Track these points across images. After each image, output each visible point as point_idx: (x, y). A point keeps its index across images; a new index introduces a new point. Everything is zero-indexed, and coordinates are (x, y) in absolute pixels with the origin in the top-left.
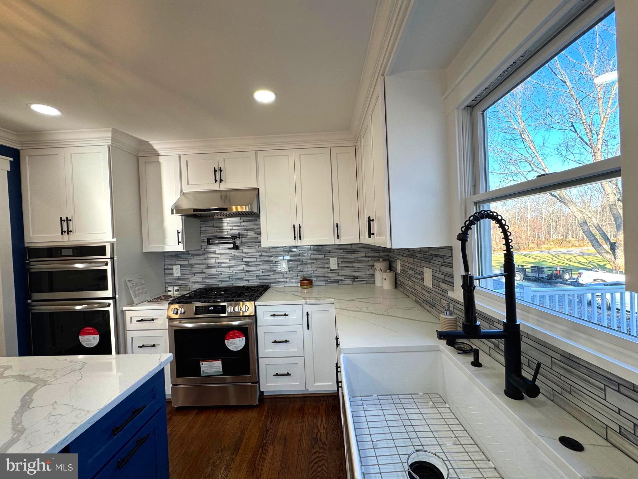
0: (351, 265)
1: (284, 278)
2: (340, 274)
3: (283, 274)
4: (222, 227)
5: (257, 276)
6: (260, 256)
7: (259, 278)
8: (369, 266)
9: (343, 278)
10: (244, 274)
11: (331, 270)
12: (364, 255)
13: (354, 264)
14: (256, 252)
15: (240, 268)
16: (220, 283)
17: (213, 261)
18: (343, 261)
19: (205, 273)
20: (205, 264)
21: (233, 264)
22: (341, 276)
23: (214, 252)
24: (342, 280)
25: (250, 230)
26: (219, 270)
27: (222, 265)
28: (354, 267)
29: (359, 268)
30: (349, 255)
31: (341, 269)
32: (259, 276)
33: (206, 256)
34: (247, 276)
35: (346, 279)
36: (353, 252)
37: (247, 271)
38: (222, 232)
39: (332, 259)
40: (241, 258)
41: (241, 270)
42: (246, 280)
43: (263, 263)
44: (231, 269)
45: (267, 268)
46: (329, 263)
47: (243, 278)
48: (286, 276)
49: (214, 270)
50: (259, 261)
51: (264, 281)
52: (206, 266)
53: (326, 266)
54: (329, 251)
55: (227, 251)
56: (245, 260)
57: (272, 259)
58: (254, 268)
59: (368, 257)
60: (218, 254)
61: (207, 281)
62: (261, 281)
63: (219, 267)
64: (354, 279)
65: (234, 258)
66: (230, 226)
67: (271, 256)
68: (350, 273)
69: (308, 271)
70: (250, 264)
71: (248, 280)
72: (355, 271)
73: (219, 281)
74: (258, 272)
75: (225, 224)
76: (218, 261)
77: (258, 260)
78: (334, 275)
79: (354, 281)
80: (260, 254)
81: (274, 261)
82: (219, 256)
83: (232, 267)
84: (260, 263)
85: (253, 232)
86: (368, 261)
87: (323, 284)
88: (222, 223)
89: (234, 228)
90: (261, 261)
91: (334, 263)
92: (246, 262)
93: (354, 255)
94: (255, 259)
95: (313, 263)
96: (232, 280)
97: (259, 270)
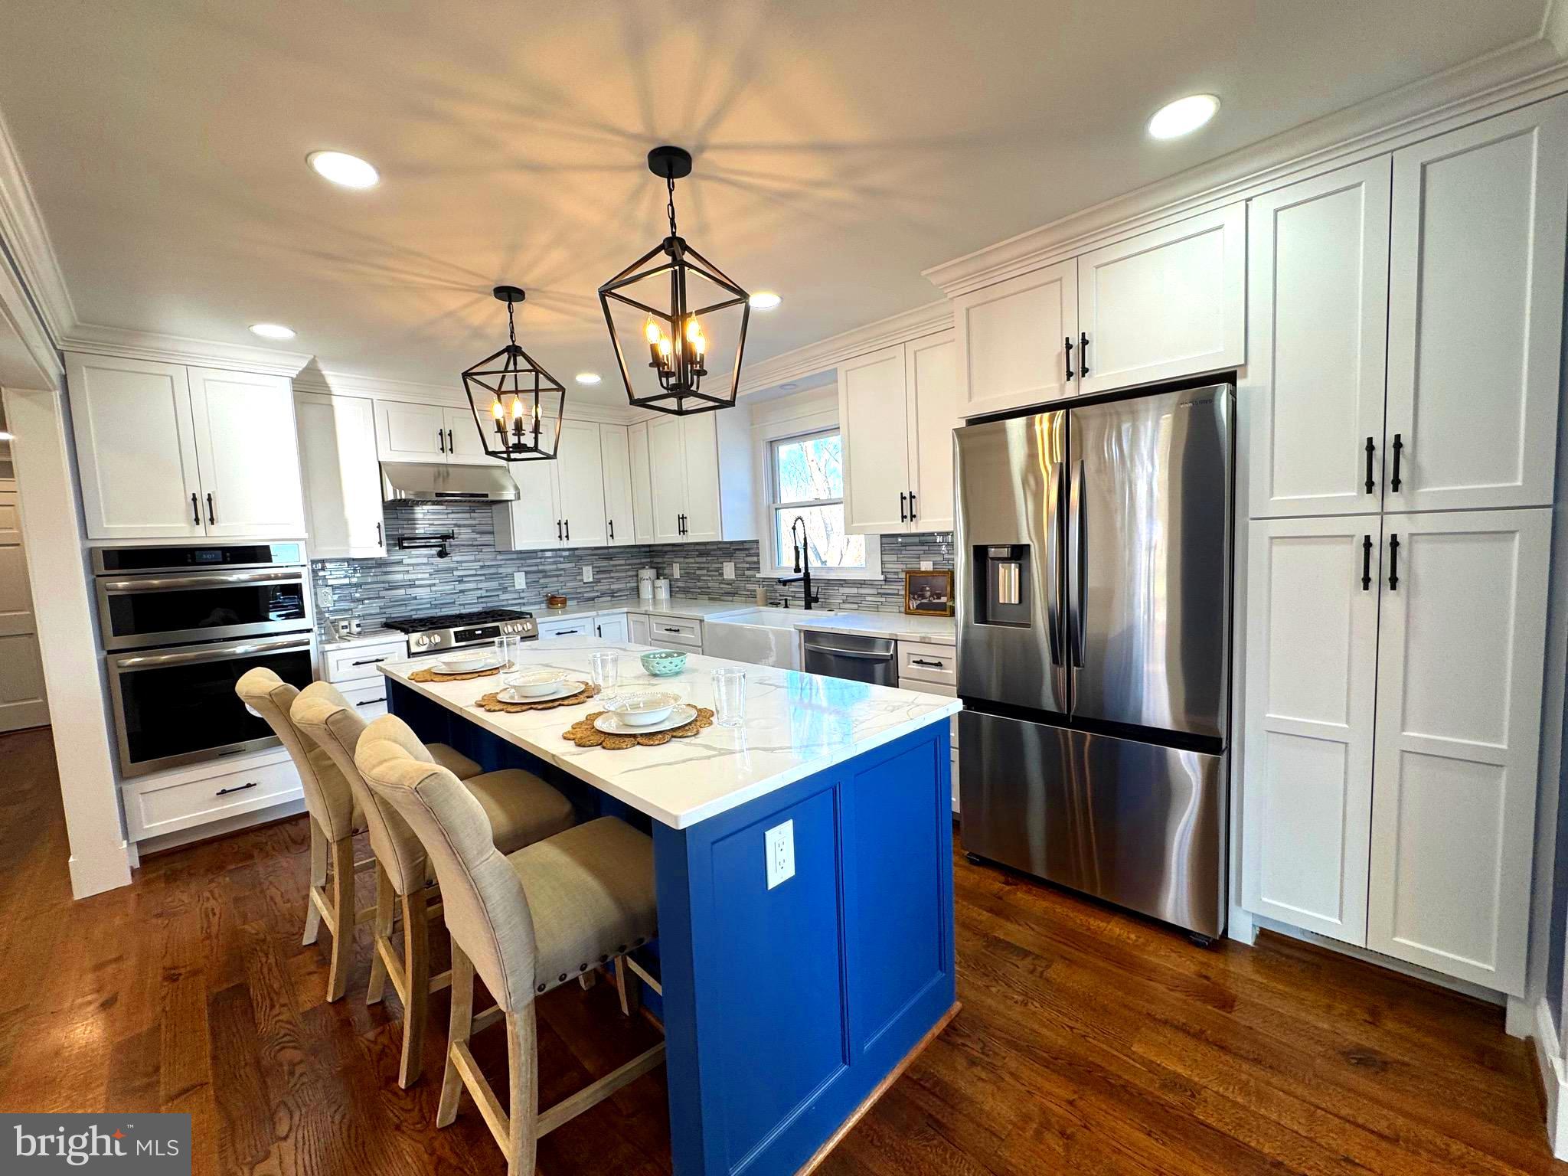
0: (608, 576)
1: (520, 598)
2: (596, 588)
3: (517, 592)
4: (414, 520)
5: (478, 598)
6: (482, 567)
7: (480, 600)
8: (630, 576)
9: (599, 594)
10: (456, 596)
11: (584, 583)
12: (623, 562)
13: (612, 575)
14: (475, 561)
15: (448, 588)
16: (414, 613)
17: (399, 577)
18: (598, 571)
19: (384, 597)
20: (383, 582)
21: (438, 581)
22: (597, 591)
23: (400, 562)
24: (598, 597)
25: (465, 526)
26: (410, 591)
27: (417, 583)
28: (612, 578)
29: (618, 578)
30: (605, 563)
31: (597, 581)
32: (481, 597)
33: (385, 570)
34: (462, 599)
35: (603, 595)
36: (611, 559)
37: (462, 591)
38: (416, 529)
39: (585, 569)
40: (451, 570)
41: (451, 589)
42: (460, 605)
43: (489, 578)
44: (434, 588)
45: (494, 584)
46: (581, 574)
47: (454, 603)
48: (522, 595)
49: (402, 592)
50: (481, 575)
51: (489, 605)
52: (387, 585)
53: (578, 578)
54: (580, 558)
55: (425, 560)
56: (455, 573)
57: (501, 570)
58: (472, 586)
59: (629, 565)
60: (408, 565)
61: (389, 611)
62: (485, 605)
63: (411, 586)
64: (612, 594)
65: (438, 571)
66: (429, 520)
67: (500, 566)
68: (608, 587)
69: (553, 587)
70: (465, 579)
71: (464, 605)
72: (613, 583)
73: (412, 610)
74: (480, 592)
75: (419, 516)
76: (407, 577)
77: (479, 573)
78: (588, 589)
79: (613, 596)
80: (481, 563)
81: (504, 575)
82: (411, 568)
83: (434, 585)
84: (483, 578)
85: (469, 530)
86: (628, 570)
87: (574, 603)
88: (413, 513)
89: (436, 522)
90: (484, 575)
91: (588, 574)
92: (459, 576)
93: (612, 563)
94: (473, 572)
95: (560, 575)
96: (436, 607)
97: (481, 589)
